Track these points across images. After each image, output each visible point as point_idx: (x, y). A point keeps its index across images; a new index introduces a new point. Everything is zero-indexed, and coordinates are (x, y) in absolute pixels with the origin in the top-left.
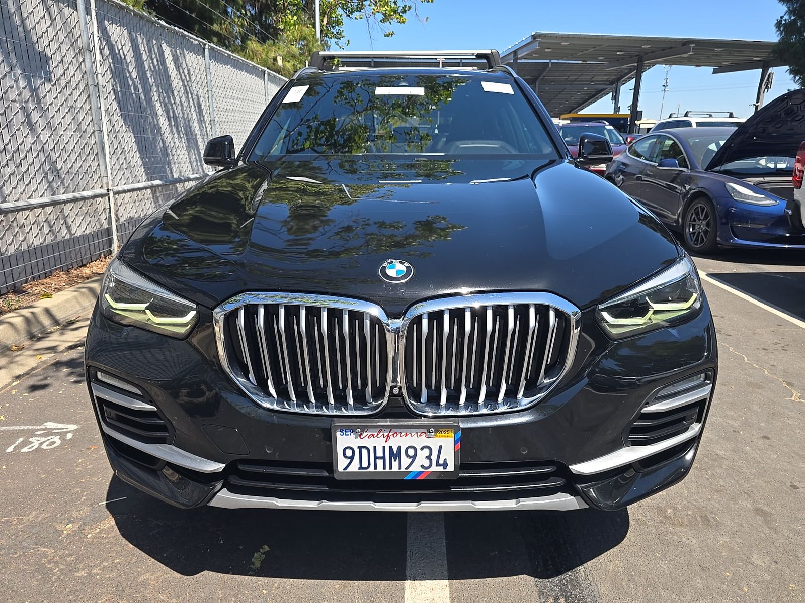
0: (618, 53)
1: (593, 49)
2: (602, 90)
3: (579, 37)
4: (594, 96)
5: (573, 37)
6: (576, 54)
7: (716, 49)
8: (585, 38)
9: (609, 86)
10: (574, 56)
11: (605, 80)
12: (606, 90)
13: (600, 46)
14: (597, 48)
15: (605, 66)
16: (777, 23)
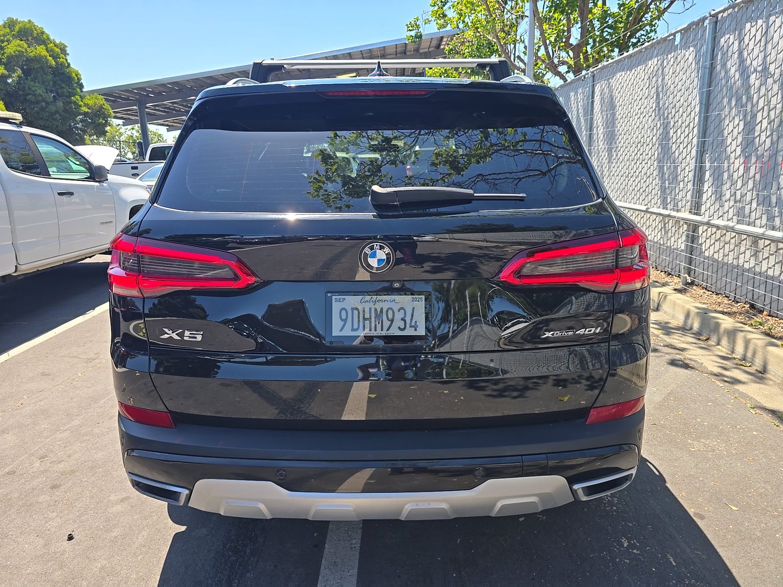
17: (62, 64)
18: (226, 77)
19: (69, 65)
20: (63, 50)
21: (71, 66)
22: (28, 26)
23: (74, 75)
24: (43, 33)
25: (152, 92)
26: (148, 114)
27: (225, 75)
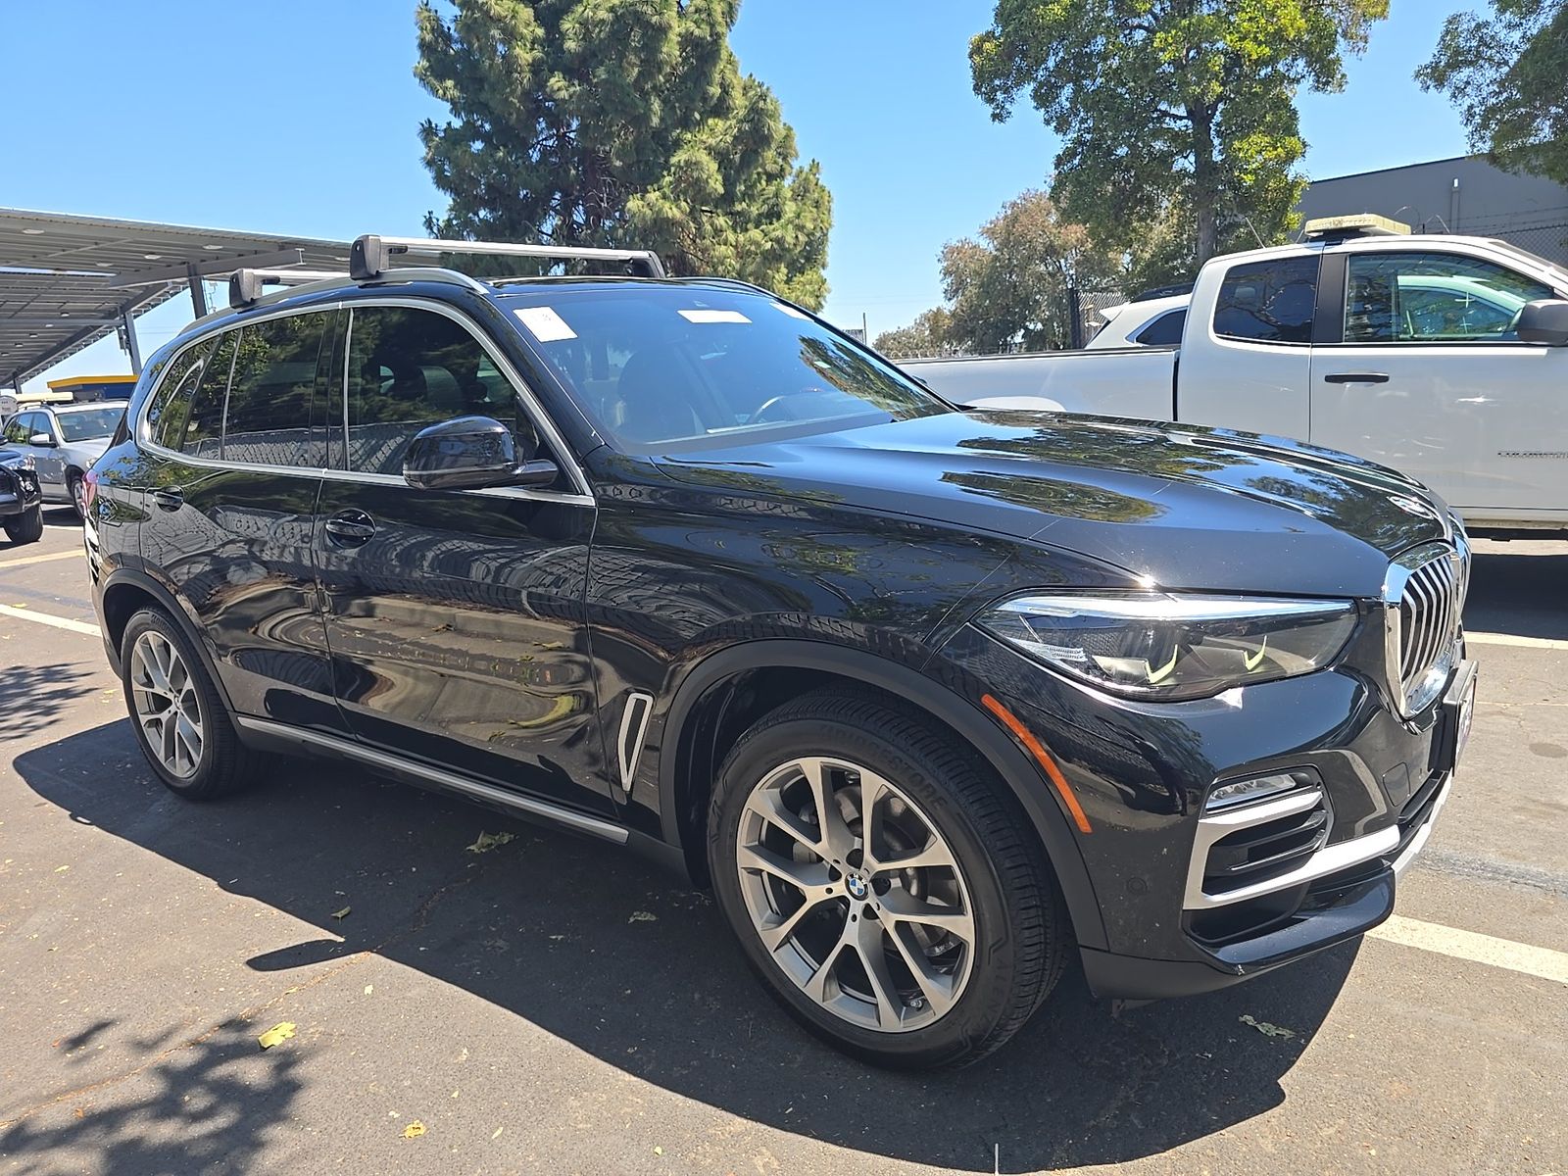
0: (147, 257)
1: (95, 247)
2: (88, 330)
3: (65, 222)
4: (71, 341)
5: (51, 221)
6: (47, 254)
7: (338, 259)
8: (78, 223)
9: (107, 321)
10: (43, 258)
11: (93, 308)
12: (100, 329)
13: (112, 240)
14: (107, 245)
15: (107, 281)
16: (425, 223)
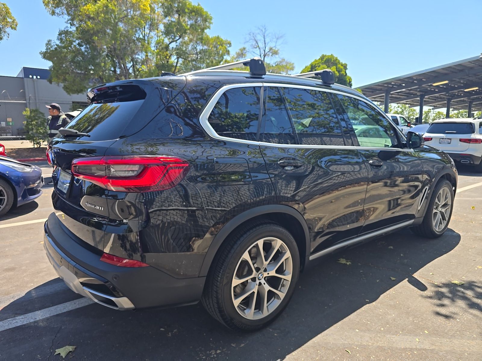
17: (342, 75)
18: (473, 63)
19: (346, 74)
20: (345, 67)
21: (348, 75)
22: (330, 57)
23: (348, 79)
24: (337, 59)
25: (395, 85)
26: (425, 101)
27: (473, 62)
